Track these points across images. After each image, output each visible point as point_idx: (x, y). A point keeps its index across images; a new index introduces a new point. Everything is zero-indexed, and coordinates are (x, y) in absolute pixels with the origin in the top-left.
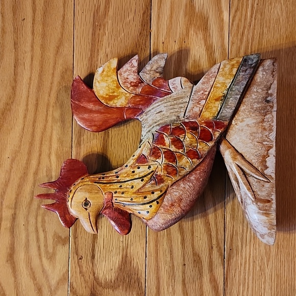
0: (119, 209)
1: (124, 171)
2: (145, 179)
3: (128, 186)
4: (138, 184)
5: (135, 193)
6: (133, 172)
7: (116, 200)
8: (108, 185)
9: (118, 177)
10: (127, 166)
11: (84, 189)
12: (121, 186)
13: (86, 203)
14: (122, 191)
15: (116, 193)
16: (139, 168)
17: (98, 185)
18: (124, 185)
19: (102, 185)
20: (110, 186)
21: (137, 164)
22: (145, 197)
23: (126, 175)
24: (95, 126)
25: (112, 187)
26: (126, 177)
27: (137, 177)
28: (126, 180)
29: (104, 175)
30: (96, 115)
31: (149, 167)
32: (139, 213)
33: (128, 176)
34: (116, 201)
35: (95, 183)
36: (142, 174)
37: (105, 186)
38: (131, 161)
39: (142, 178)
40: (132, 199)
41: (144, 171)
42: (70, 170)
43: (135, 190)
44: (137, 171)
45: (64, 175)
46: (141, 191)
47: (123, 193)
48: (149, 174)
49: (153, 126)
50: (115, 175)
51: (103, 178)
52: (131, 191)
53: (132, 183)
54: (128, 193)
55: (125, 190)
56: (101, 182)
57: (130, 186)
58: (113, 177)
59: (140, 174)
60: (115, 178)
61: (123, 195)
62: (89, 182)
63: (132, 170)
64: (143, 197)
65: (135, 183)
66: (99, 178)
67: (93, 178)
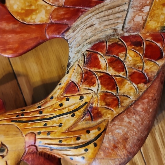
1: (49, 104)
2: (77, 113)
3: (55, 125)
4: (68, 121)
5: (65, 133)
6: (61, 105)
8: (29, 124)
9: (41, 112)
10: (52, 98)
12: (46, 124)
13: (2, 149)
14: (47, 130)
15: (39, 133)
16: (68, 100)
17: (16, 124)
18: (50, 123)
19: (22, 124)
20: (32, 124)
21: (65, 95)
22: (78, 138)
23: (51, 110)
25: (34, 126)
26: (51, 112)
27: (66, 111)
28: (51, 116)
29: (24, 110)
30: (10, 36)
31: (81, 98)
32: (72, 159)
33: (54, 111)
35: (12, 121)
36: (72, 108)
37: (25, 126)
38: (57, 91)
39: (72, 113)
40: (60, 141)
41: (74, 104)
43: (64, 129)
44: (66, 103)
46: (73, 130)
47: (49, 133)
48: (81, 107)
49: (82, 45)
50: (38, 110)
51: (23, 115)
52: (59, 130)
53: (61, 120)
54: (55, 133)
55: (51, 129)
56: (19, 120)
57: (57, 123)
58: (35, 113)
59: (70, 107)
60: (38, 114)
61: (49, 137)
62: (5, 121)
63: (60, 103)
64: (75, 138)
65: (64, 120)
66: (17, 114)
67: (9, 116)
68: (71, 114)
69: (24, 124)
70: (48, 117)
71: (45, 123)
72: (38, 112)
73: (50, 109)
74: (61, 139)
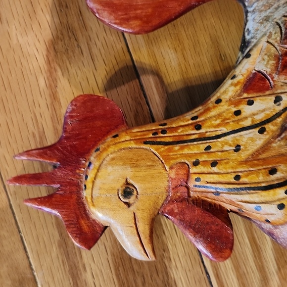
0: (203, 201)
1: (213, 113)
2: (270, 127)
3: (226, 148)
4: (252, 141)
5: (246, 162)
6: (238, 113)
7: (198, 180)
8: (177, 147)
9: (198, 127)
10: (219, 101)
11: (121, 159)
12: (209, 148)
13: (128, 191)
14: (211, 159)
15: (196, 164)
16: (250, 103)
17: (153, 148)
18: (217, 145)
19: (163, 148)
20: (182, 148)
21: (245, 95)
22: (273, 171)
23: (218, 121)
24: (136, 18)
25: (186, 151)
26: (218, 126)
27: (248, 123)
28: (220, 133)
29: (165, 124)
31: (278, 100)
32: (258, 209)
33: (224, 123)
34: (198, 183)
35: (145, 143)
36: (260, 118)
37: (170, 150)
39: (261, 127)
40: (237, 177)
41: (264, 111)
42: (85, 119)
43: (243, 155)
44: (246, 110)
45: (73, 130)
46: (261, 157)
47: (214, 164)
48: (278, 115)
49: (276, 5)
50: (191, 124)
51: (164, 132)
52: (234, 158)
53: (237, 140)
54: (227, 163)
55: (218, 156)
56: (159, 140)
57: (230, 145)
58: (187, 128)
59: (255, 117)
60: (193, 129)
61: (215, 169)
62: (132, 142)
63: (234, 109)
64: (267, 171)
65: (245, 140)
66: (154, 131)
67: (139, 134)
68: (257, 129)
69: (166, 147)
70: (213, 134)
71: (208, 144)
72: (192, 127)
73: (216, 120)
74: (240, 174)
